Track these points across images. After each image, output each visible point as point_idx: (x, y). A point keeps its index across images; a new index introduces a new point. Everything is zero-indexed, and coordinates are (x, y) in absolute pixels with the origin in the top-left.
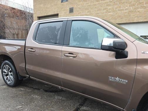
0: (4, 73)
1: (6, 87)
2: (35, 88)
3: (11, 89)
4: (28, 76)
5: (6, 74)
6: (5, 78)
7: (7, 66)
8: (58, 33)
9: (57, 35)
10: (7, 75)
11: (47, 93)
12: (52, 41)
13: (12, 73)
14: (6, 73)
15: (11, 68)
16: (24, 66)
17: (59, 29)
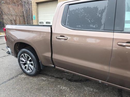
0: (21, 62)
1: (25, 76)
2: (57, 77)
3: (31, 78)
4: (53, 66)
5: (23, 63)
6: (23, 67)
7: (25, 54)
8: (102, 16)
9: (101, 18)
10: (25, 64)
11: (72, 82)
12: (92, 26)
13: (32, 62)
14: (23, 61)
15: (31, 57)
16: (50, 56)
17: (103, 11)
